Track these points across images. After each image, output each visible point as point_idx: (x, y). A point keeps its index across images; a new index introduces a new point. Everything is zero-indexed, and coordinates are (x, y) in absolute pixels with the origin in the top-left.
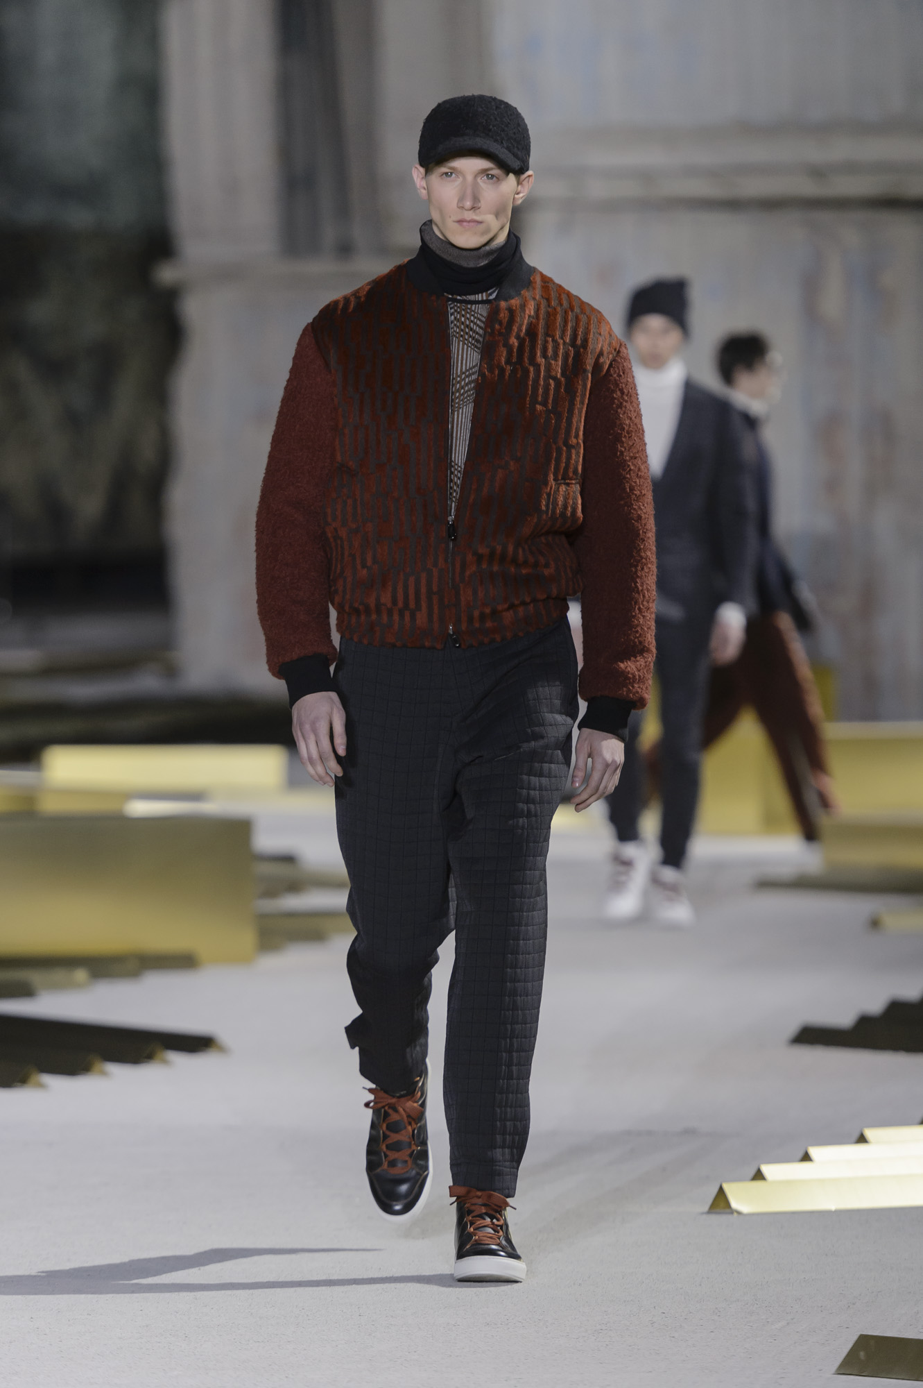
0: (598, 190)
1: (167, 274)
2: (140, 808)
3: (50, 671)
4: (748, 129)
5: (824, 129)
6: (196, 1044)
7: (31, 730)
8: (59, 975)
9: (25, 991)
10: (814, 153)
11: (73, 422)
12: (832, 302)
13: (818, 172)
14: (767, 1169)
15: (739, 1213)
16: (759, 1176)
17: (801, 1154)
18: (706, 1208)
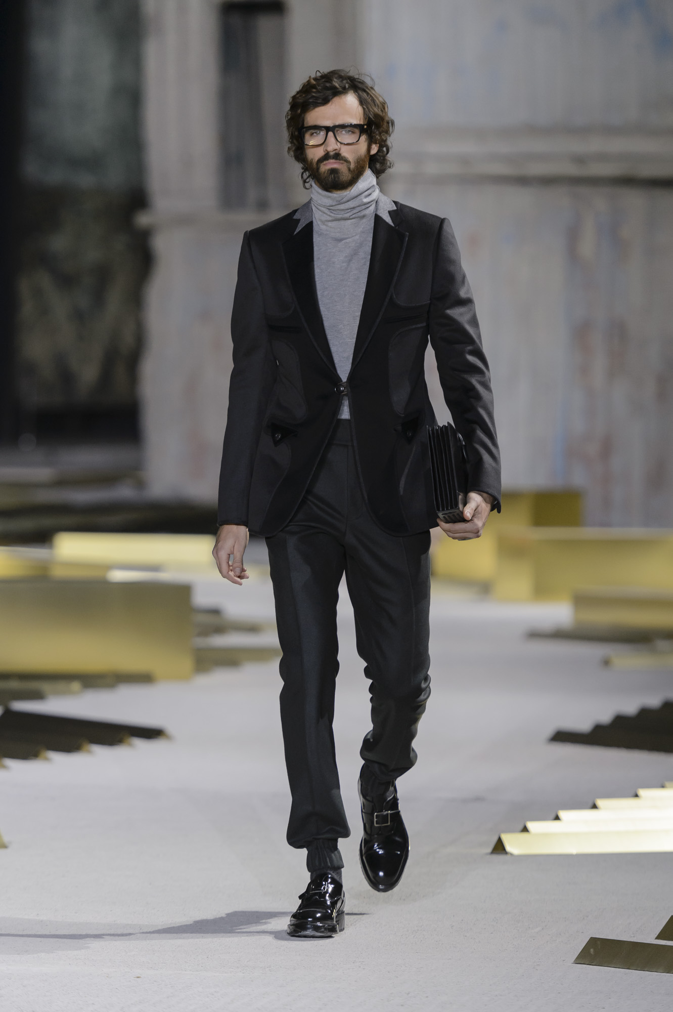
0: (432, 169)
1: (143, 220)
2: (118, 576)
3: (61, 483)
4: (533, 130)
5: (583, 131)
6: (151, 734)
7: (46, 522)
8: (61, 685)
9: (38, 696)
10: (577, 146)
11: (79, 317)
12: (587, 246)
13: (580, 160)
14: (530, 825)
15: (511, 854)
16: (525, 830)
17: (553, 816)
18: (490, 850)
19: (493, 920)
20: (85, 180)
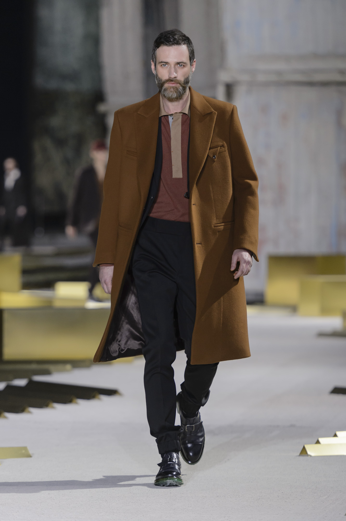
0: (261, 78)
1: (102, 108)
2: (91, 305)
3: (59, 254)
4: (316, 56)
6: (111, 392)
7: (51, 276)
8: (60, 367)
9: (47, 373)
10: (341, 65)
11: (67, 162)
13: (342, 72)
14: (321, 440)
15: (310, 456)
16: (318, 442)
17: (333, 434)
18: (299, 454)
19: (301, 492)
20: (69, 87)
